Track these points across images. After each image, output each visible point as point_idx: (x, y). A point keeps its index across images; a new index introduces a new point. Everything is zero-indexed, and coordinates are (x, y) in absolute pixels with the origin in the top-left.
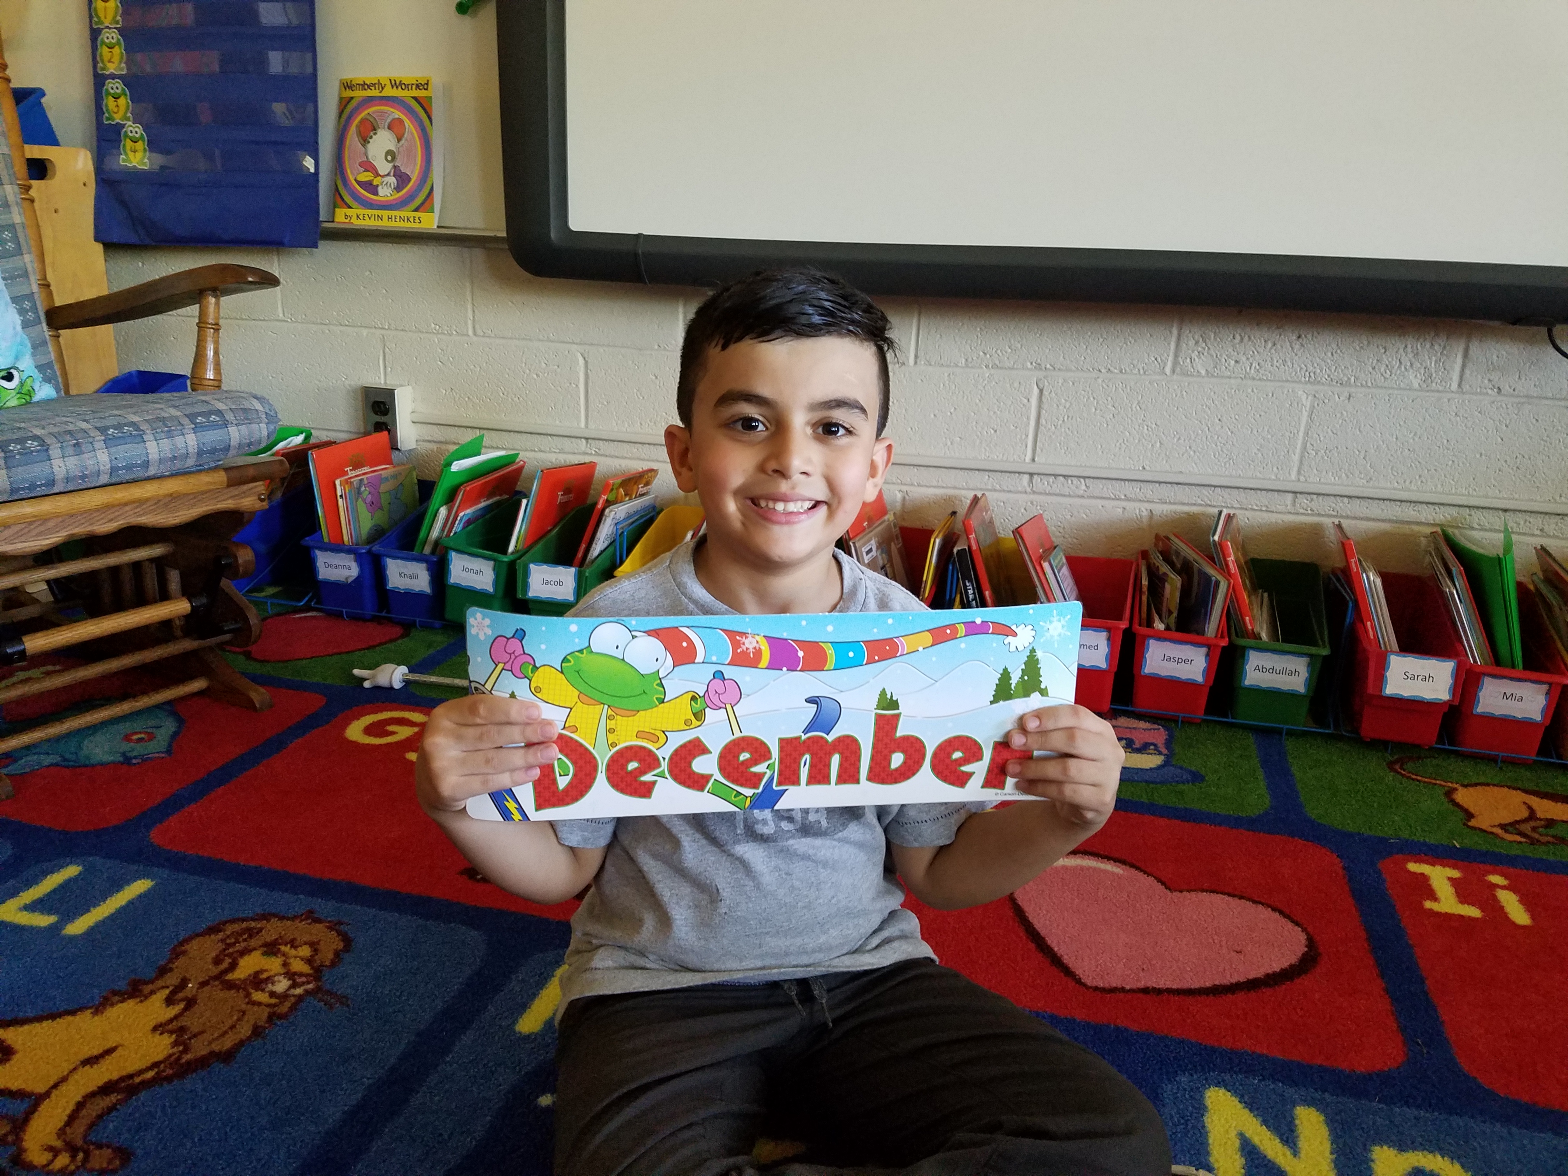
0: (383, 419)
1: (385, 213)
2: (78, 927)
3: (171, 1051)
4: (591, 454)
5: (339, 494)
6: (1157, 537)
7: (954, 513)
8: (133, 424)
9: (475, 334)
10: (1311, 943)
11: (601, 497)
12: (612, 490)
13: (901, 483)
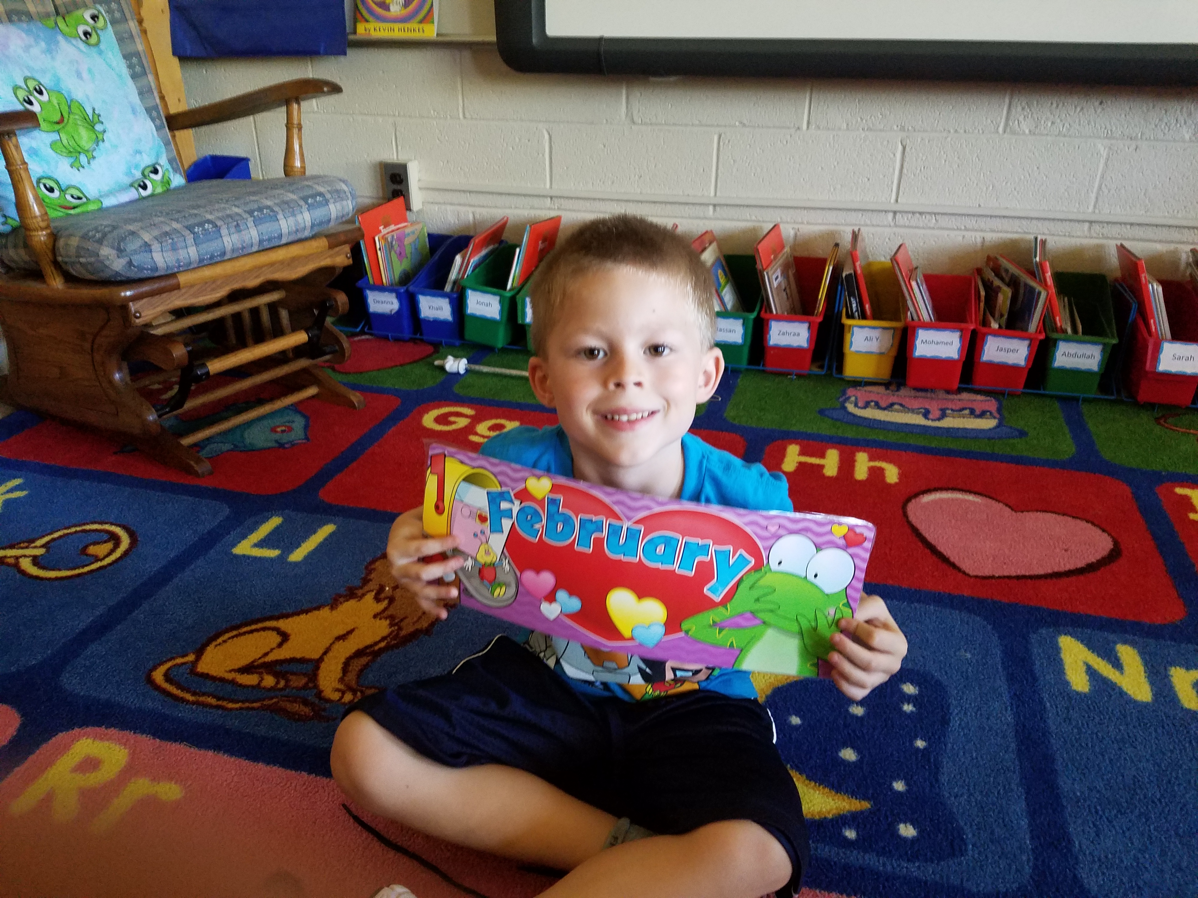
0: (398, 188)
1: (396, 26)
2: (297, 555)
3: (391, 630)
4: (556, 209)
5: (378, 247)
6: (989, 258)
7: (837, 245)
8: (268, 207)
9: (465, 118)
10: (1116, 543)
13: (795, 222)
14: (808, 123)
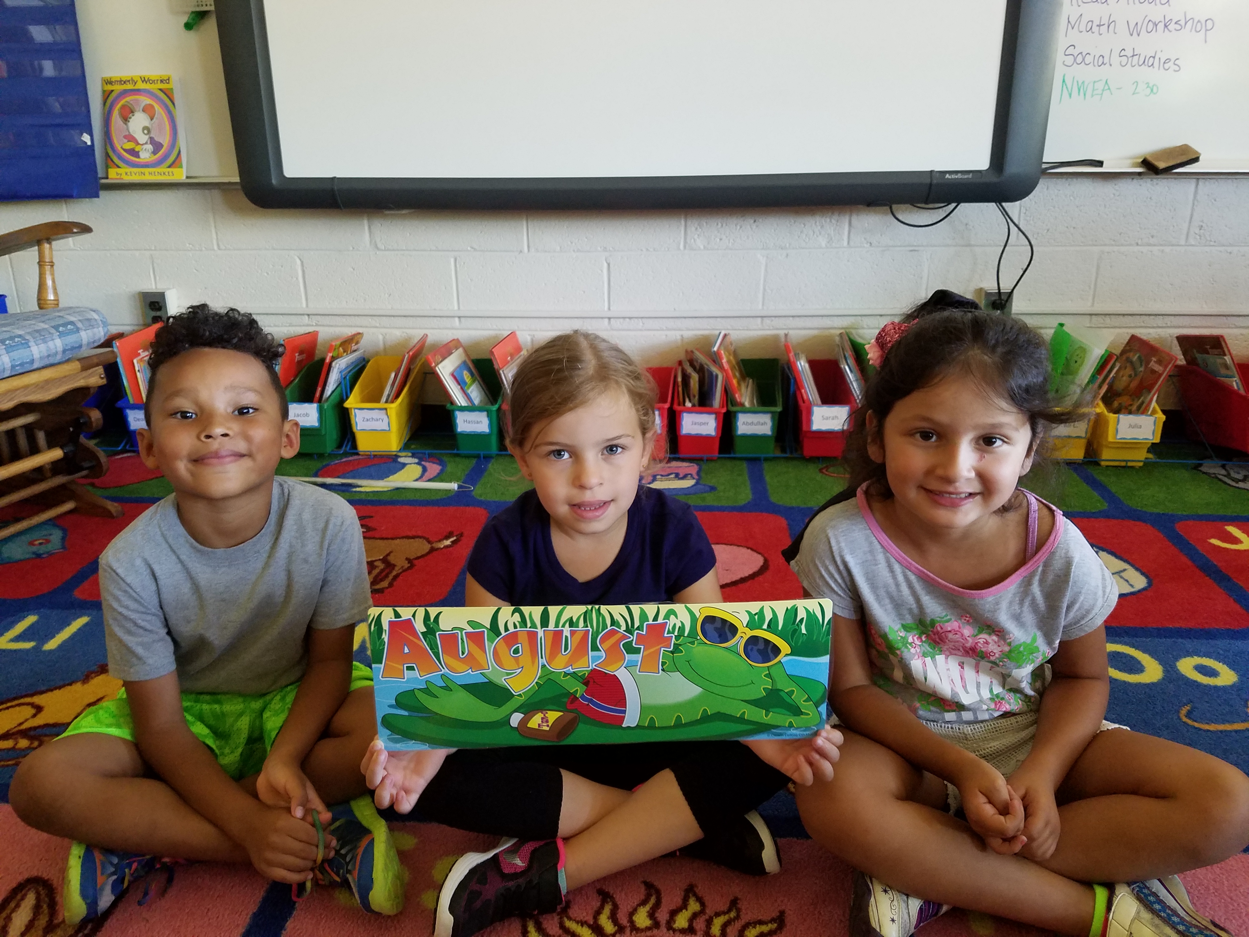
0: (158, 314)
1: (146, 170)
2: (52, 644)
4: (313, 325)
5: (136, 369)
6: (686, 351)
8: (19, 336)
9: (219, 248)
10: (766, 561)
11: (327, 355)
12: (335, 349)
13: (529, 330)
14: (529, 246)
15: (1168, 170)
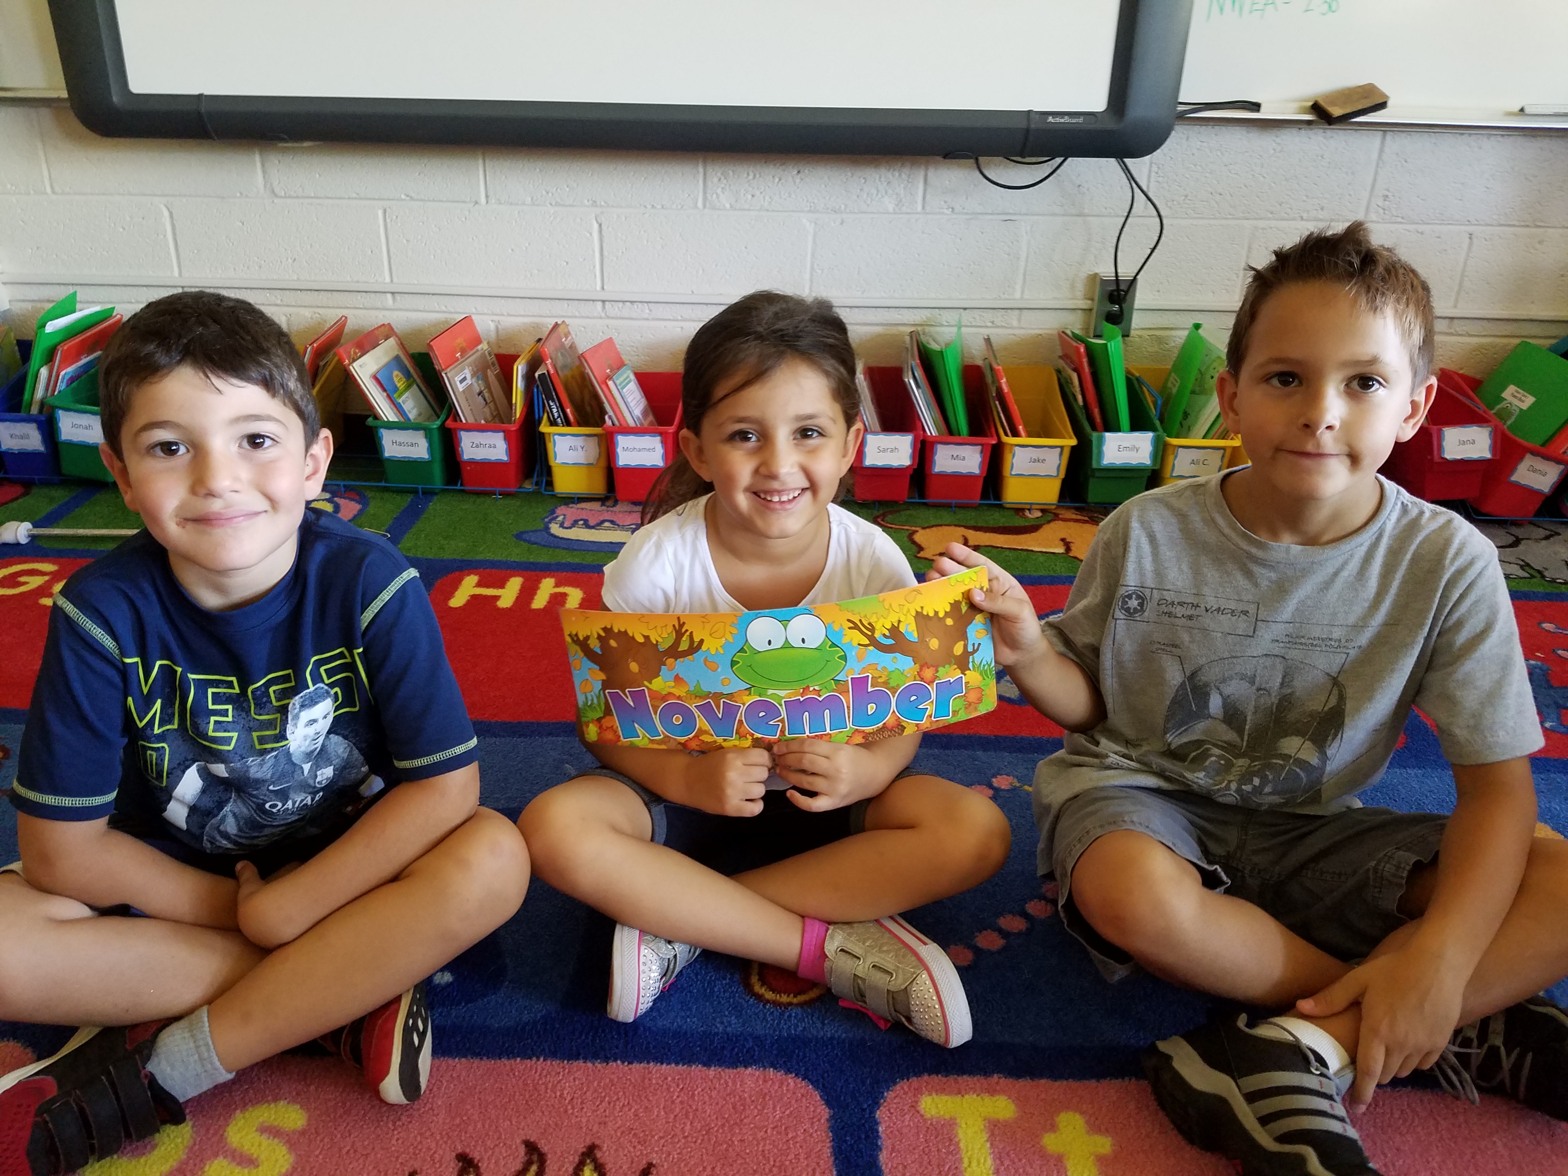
7: (538, 338)
9: (53, 192)
13: (493, 314)
14: (487, 196)
15: (1345, 119)
